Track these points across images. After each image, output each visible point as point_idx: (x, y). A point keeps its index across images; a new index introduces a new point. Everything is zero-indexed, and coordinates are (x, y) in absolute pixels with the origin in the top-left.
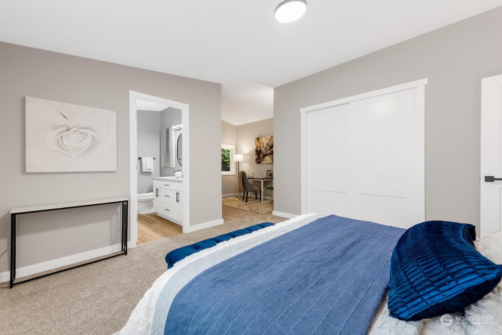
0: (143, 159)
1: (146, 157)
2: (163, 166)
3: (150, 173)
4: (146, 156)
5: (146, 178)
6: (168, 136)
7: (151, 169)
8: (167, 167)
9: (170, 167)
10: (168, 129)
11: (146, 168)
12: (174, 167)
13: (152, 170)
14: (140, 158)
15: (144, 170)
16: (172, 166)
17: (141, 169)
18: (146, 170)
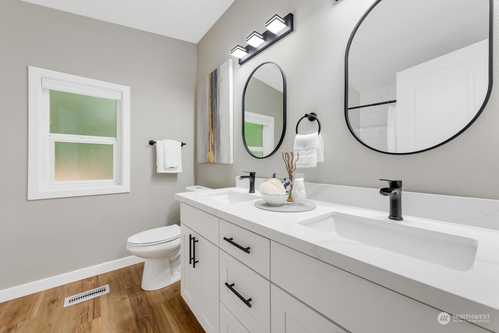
0: (159, 144)
1: (165, 141)
2: (200, 159)
3: (174, 175)
4: (165, 139)
5: (164, 187)
6: (216, 87)
7: (176, 167)
8: (210, 163)
9: (221, 164)
10: (216, 71)
11: (164, 164)
12: (231, 162)
13: (179, 170)
14: (152, 143)
15: (161, 170)
16: (224, 161)
17: (155, 167)
18: (165, 168)
